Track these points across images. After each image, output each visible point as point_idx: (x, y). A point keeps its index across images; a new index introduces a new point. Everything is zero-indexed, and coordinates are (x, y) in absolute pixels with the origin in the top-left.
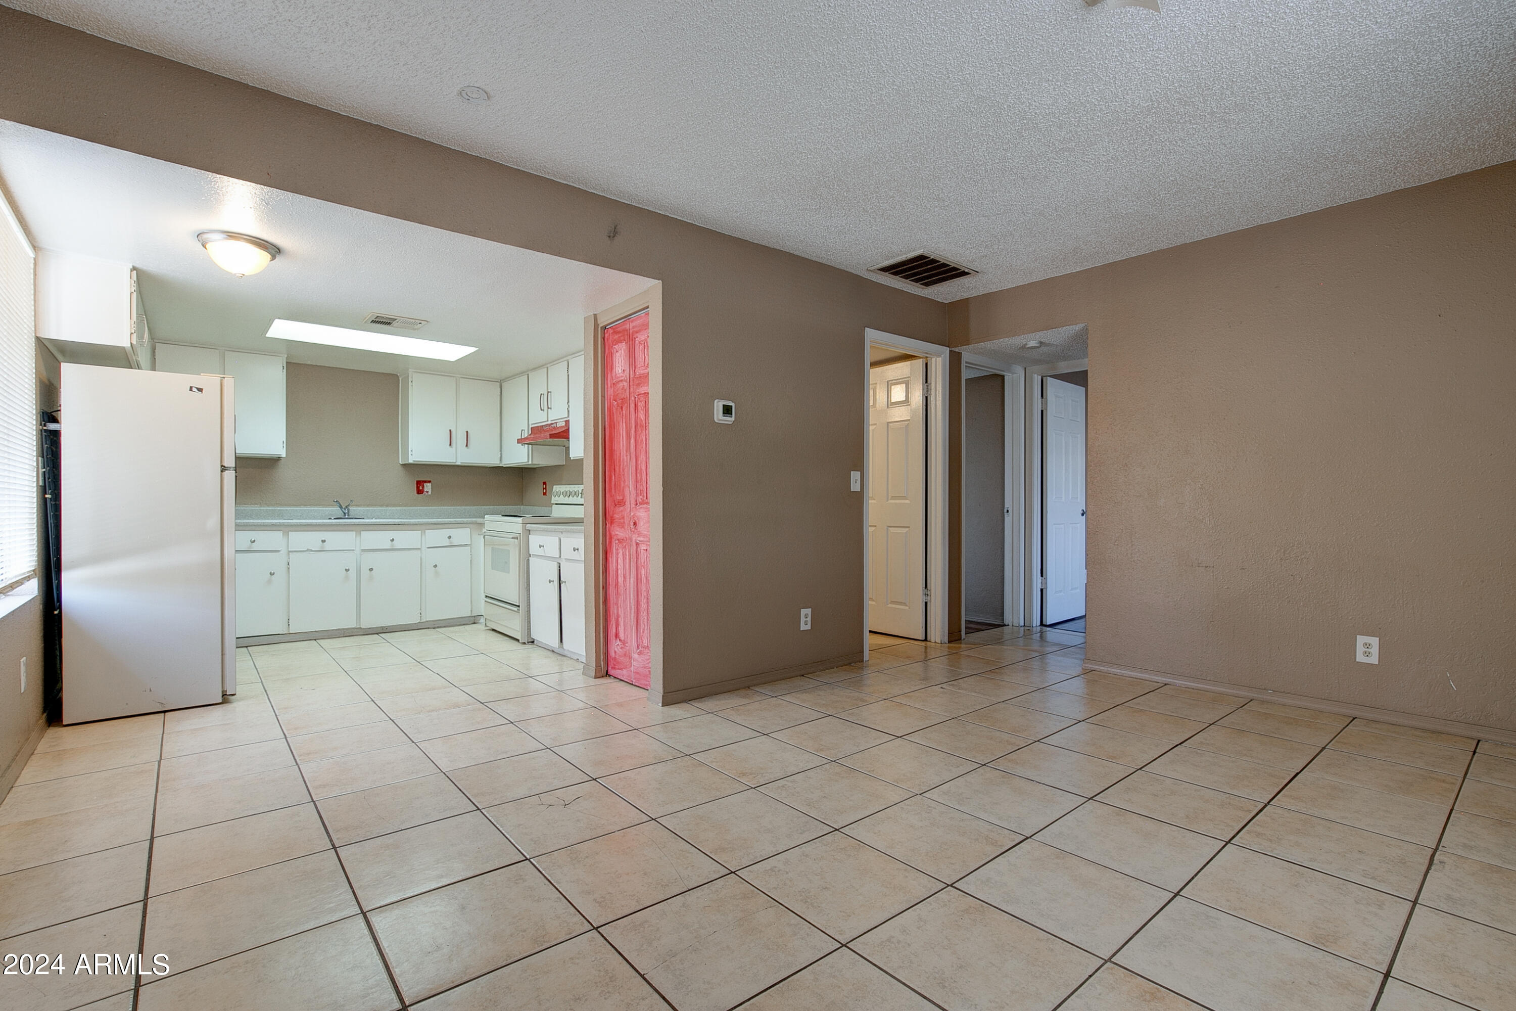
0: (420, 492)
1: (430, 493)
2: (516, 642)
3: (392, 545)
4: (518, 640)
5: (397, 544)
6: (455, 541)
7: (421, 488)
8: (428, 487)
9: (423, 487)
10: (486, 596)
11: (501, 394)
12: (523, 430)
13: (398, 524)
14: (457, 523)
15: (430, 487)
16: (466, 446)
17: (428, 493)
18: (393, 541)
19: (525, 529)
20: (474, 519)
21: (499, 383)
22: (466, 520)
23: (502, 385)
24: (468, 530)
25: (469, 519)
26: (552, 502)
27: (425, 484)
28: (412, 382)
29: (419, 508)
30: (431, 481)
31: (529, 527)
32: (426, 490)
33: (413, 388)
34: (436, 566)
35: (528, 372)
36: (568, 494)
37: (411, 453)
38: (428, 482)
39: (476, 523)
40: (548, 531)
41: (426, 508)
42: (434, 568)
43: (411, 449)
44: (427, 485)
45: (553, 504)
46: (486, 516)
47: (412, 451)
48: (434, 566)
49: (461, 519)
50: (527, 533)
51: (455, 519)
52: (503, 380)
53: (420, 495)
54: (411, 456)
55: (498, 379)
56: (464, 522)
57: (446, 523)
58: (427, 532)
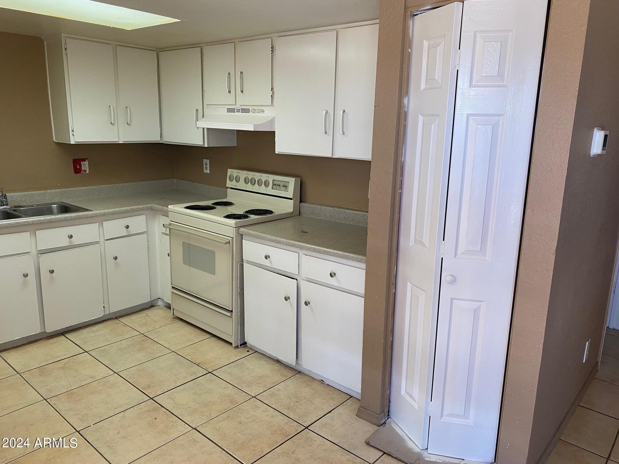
0: (78, 171)
1: (88, 172)
2: (227, 346)
3: (70, 242)
4: (231, 344)
5: (76, 241)
6: (132, 230)
7: (78, 167)
8: (85, 166)
9: (80, 166)
10: (173, 287)
11: (159, 66)
12: (197, 110)
13: (75, 219)
14: (133, 211)
15: (87, 166)
16: (127, 123)
17: (85, 171)
18: (71, 237)
19: (238, 233)
20: (149, 205)
21: (155, 52)
22: (141, 207)
23: (159, 55)
24: (144, 217)
25: (145, 206)
26: (227, 186)
27: (82, 162)
28: (66, 49)
29: (78, 188)
30: (87, 159)
31: (243, 231)
32: (84, 168)
33: (67, 57)
34: (116, 258)
35: (201, 45)
36: (253, 182)
37: (72, 133)
38: (84, 160)
39: (151, 209)
40: (276, 241)
41: (85, 188)
42: (114, 259)
43: (72, 129)
44: (84, 163)
45: (228, 188)
46: (169, 206)
47: (73, 131)
48: (113, 258)
49: (137, 207)
50: (239, 237)
51: (131, 207)
52: (160, 49)
53: (77, 174)
54: (73, 137)
55: (155, 48)
56: (140, 210)
57: (123, 212)
58: (104, 223)
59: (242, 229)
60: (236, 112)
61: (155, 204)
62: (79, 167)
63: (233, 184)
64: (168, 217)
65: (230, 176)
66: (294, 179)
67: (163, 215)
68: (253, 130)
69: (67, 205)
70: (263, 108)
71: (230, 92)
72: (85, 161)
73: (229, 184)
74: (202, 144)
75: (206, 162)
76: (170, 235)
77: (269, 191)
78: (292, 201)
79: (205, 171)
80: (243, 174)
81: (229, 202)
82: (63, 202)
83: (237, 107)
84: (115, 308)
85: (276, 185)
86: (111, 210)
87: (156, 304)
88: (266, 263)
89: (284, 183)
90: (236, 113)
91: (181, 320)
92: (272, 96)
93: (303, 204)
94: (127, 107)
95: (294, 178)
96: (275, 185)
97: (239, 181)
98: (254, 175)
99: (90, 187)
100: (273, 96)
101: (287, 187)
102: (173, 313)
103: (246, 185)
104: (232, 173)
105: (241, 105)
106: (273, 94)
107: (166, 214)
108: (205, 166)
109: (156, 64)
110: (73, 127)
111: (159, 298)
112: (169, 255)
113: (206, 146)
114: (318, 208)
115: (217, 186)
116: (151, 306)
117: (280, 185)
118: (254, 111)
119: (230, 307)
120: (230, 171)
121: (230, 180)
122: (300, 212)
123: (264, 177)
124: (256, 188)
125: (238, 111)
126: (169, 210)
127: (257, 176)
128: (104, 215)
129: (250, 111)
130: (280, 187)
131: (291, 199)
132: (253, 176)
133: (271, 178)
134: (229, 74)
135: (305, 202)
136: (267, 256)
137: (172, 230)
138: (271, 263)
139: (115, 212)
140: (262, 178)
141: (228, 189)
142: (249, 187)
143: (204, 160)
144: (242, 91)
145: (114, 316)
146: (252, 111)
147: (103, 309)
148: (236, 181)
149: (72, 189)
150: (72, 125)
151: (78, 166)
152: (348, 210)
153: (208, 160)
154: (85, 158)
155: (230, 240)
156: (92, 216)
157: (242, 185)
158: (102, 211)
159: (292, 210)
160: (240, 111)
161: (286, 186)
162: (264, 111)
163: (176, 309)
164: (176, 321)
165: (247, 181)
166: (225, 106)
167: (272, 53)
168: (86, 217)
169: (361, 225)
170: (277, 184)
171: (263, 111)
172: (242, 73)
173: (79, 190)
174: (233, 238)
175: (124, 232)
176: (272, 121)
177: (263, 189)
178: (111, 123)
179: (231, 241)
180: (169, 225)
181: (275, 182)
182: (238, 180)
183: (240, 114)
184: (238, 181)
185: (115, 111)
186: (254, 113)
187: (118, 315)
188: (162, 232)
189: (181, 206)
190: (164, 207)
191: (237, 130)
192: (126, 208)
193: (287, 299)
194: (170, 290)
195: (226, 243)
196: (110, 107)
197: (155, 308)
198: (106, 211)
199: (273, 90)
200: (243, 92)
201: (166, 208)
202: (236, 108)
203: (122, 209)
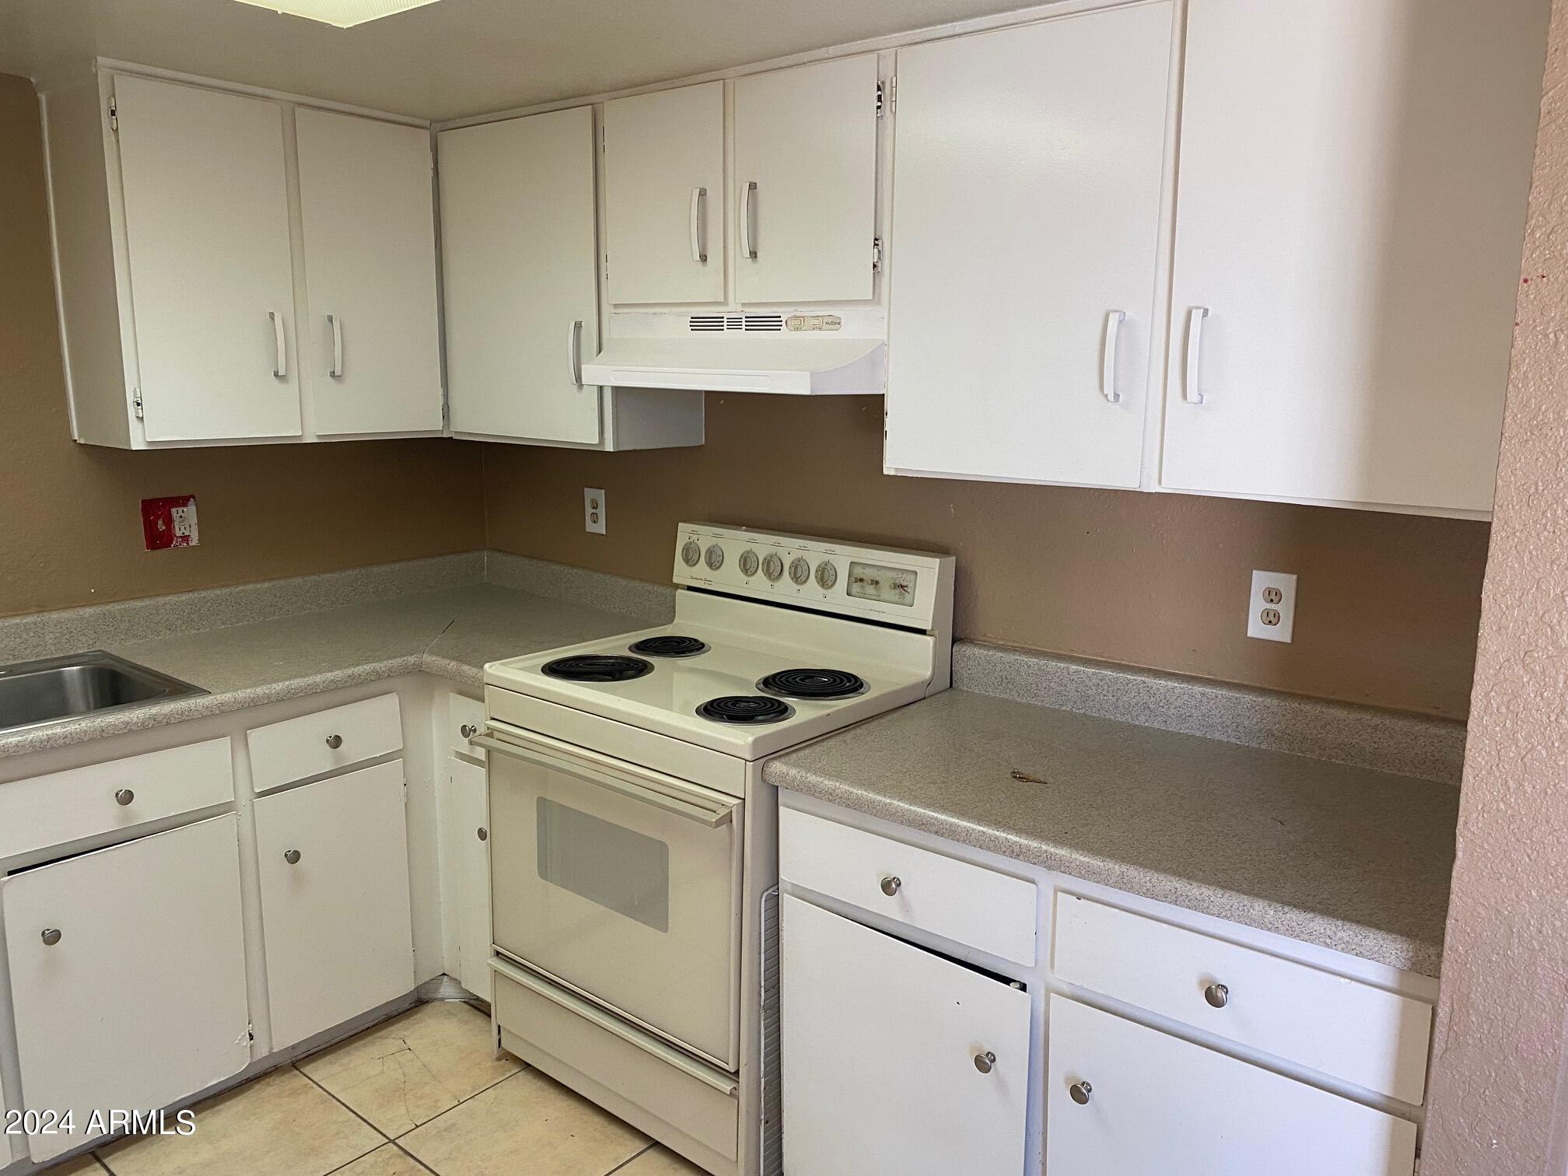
0: (159, 538)
1: (194, 541)
5: (145, 811)
6: (352, 752)
7: (161, 526)
8: (186, 521)
9: (169, 521)
10: (499, 953)
11: (438, 176)
12: (578, 326)
13: (144, 728)
14: (356, 682)
15: (194, 520)
16: (333, 374)
17: (186, 538)
18: (126, 798)
19: (763, 780)
20: (412, 659)
21: (428, 133)
22: (381, 666)
23: (439, 139)
24: (391, 702)
25: (396, 662)
26: (675, 580)
27: (174, 511)
28: (113, 113)
29: (161, 600)
30: (193, 497)
31: (784, 776)
32: (182, 528)
33: (118, 141)
34: (294, 857)
35: (595, 99)
36: (773, 569)
37: (137, 412)
38: (183, 501)
39: (419, 672)
40: (934, 829)
41: (184, 597)
42: (289, 862)
43: (135, 397)
44: (180, 514)
45: (677, 586)
46: (487, 666)
47: (138, 404)
48: (286, 855)
49: (369, 667)
50: (765, 795)
51: (349, 671)
52: (445, 121)
53: (159, 552)
54: (140, 425)
55: (424, 119)
56: (378, 676)
57: (322, 692)
58: (254, 735)
59: (777, 767)
60: (725, 327)
61: (432, 653)
62: (164, 528)
63: (700, 575)
64: (483, 700)
65: (686, 550)
66: (938, 560)
67: (461, 693)
68: (807, 392)
69: (119, 668)
70: (835, 312)
71: (704, 258)
72: (185, 505)
73: (682, 573)
74: (596, 441)
75: (595, 496)
76: (489, 763)
77: (837, 599)
78: (930, 640)
79: (590, 527)
80: (735, 542)
81: (690, 639)
82: (105, 655)
83: (732, 309)
84: (290, 1033)
85: (861, 580)
86: (274, 685)
87: (435, 996)
88: (887, 907)
89: (893, 574)
90: (727, 334)
91: (527, 1067)
92: (875, 266)
93: (966, 650)
94: (330, 319)
95: (935, 557)
96: (858, 581)
97: (719, 567)
98: (779, 545)
99: (203, 594)
100: (879, 265)
101: (909, 590)
102: (500, 1040)
103: (745, 578)
104: (695, 537)
105: (744, 305)
106: (879, 258)
107: (474, 692)
108: (589, 510)
109: (430, 174)
110: (138, 390)
111: (444, 974)
112: (482, 835)
113: (609, 447)
114: (1029, 667)
115: (634, 578)
116: (417, 1002)
117: (877, 583)
118: (799, 324)
119: (731, 1062)
120: (686, 532)
121: (687, 561)
122: (954, 678)
123: (815, 552)
124: (785, 590)
125: (734, 323)
126: (485, 681)
127: (790, 548)
128: (254, 704)
129: (783, 323)
130: (877, 589)
131: (923, 632)
132: (773, 550)
133: (843, 556)
134: (703, 193)
135: (970, 641)
136: (889, 883)
137: (495, 754)
138: (906, 907)
139: (293, 691)
140: (807, 556)
141: (679, 591)
142: (759, 585)
143: (586, 489)
144: (754, 255)
145: (286, 1060)
146: (791, 323)
147: (246, 1042)
148: (710, 565)
149: (138, 604)
150: (137, 383)
151: (160, 522)
152: (1160, 678)
153: (603, 491)
154: (185, 493)
155: (734, 809)
156: (208, 715)
157: (729, 578)
158: (242, 694)
159: (928, 673)
160: (744, 324)
161: (902, 587)
162: (839, 323)
163: (509, 1032)
164: (510, 1071)
165: (751, 564)
166: (683, 309)
167: (879, 107)
168: (185, 719)
169: (1217, 736)
170: (865, 578)
171: (833, 323)
172: (753, 186)
173: (165, 604)
174: (744, 799)
175: (325, 759)
176: (875, 358)
177: (811, 594)
178: (276, 374)
179: (738, 813)
180: (487, 735)
181: (859, 572)
182: (715, 560)
183: (742, 334)
184: (718, 565)
185: (292, 328)
186: (797, 329)
187: (299, 1053)
188: (457, 752)
189: (527, 664)
190: (465, 668)
191: (707, 393)
192: (330, 676)
193: (984, 1063)
194: (489, 965)
195: (718, 823)
196: (273, 319)
197: (428, 1008)
198: (260, 690)
199: (879, 242)
200: (756, 257)
201: (474, 670)
202: (726, 316)
203: (318, 678)
